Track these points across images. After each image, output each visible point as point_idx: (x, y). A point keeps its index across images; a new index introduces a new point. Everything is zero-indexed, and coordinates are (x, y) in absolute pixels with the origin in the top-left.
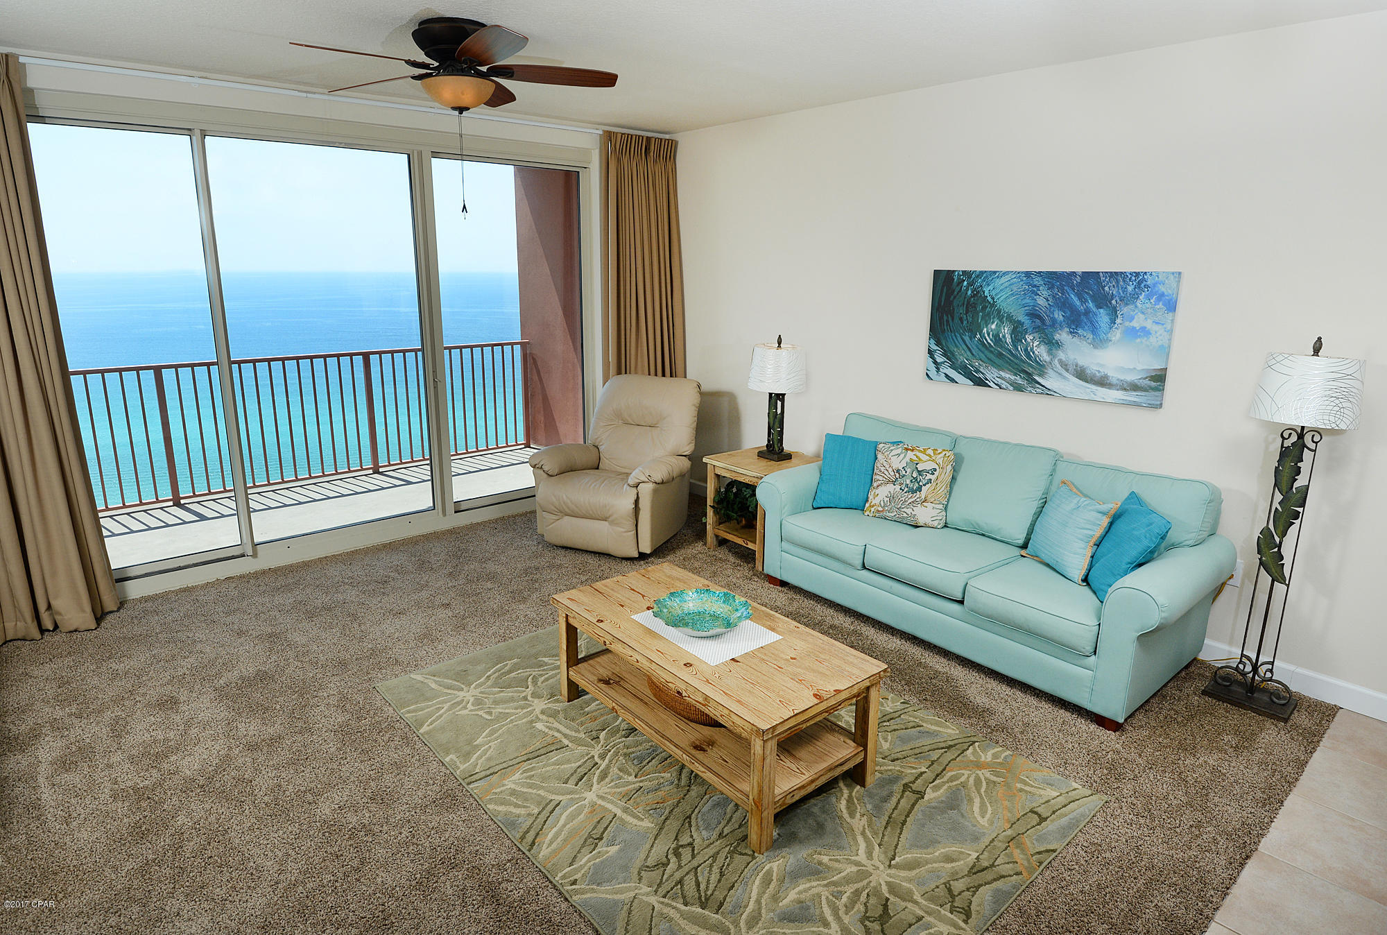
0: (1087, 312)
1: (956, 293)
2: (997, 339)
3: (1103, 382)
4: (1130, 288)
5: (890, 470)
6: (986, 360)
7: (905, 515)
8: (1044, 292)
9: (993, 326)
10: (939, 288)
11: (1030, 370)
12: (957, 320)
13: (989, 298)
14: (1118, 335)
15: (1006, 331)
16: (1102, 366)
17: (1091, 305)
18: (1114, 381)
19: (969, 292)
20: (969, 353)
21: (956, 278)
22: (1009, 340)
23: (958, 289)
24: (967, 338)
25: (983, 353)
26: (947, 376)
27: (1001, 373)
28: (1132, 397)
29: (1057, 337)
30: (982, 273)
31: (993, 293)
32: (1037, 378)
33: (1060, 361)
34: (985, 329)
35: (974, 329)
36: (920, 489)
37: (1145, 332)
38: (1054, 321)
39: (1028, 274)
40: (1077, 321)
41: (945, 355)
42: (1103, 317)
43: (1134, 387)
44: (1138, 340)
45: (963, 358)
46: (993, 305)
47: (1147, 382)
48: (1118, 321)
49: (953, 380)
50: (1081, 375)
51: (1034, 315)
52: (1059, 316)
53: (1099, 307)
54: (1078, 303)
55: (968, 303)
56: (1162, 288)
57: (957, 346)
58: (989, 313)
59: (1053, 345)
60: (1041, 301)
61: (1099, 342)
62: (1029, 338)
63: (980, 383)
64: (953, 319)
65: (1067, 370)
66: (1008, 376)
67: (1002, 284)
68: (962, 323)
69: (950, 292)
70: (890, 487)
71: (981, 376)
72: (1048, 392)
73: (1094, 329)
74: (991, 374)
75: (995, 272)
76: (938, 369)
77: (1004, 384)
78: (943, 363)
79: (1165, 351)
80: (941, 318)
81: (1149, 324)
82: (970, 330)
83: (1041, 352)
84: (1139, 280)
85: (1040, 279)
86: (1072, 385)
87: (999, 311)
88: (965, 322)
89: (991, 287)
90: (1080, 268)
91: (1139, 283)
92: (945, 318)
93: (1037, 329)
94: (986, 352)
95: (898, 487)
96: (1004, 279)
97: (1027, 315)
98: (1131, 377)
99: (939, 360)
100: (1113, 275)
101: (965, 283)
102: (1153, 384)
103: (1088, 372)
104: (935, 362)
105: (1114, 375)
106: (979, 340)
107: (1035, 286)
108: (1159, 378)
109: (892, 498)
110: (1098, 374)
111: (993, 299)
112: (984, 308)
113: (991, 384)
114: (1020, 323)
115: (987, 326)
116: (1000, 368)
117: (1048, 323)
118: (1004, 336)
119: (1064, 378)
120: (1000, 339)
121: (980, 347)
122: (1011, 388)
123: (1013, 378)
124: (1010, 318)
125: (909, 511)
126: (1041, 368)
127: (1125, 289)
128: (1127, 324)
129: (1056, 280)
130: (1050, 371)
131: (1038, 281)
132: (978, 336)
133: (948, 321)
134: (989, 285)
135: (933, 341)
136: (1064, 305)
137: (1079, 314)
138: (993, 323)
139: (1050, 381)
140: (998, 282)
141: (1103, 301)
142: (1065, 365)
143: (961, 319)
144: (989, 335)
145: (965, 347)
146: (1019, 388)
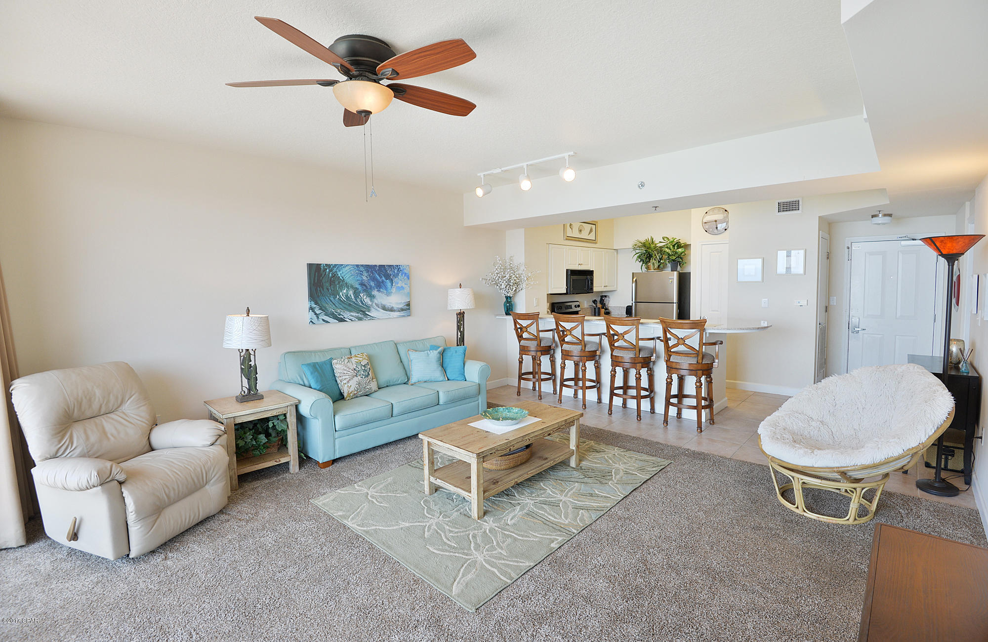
0: (383, 282)
1: (323, 275)
2: (347, 297)
3: (392, 310)
4: (396, 271)
5: (350, 370)
6: (342, 308)
7: (368, 390)
8: (365, 274)
9: (345, 291)
10: (313, 273)
11: (364, 310)
12: (325, 289)
13: (341, 277)
14: (394, 290)
15: (351, 293)
16: (391, 303)
17: (384, 278)
18: (395, 309)
19: (330, 275)
20: (334, 306)
21: (322, 268)
22: (353, 297)
23: (324, 273)
24: (332, 299)
25: (341, 305)
26: (323, 320)
27: (351, 313)
28: (402, 313)
29: (373, 293)
30: (336, 265)
31: (343, 275)
32: (367, 313)
33: (376, 304)
34: (341, 293)
35: (335, 294)
36: (369, 374)
37: (402, 288)
38: (371, 286)
39: (357, 266)
40: (380, 286)
41: (321, 309)
42: (388, 283)
43: (402, 310)
44: (401, 291)
45: (331, 309)
46: (343, 281)
47: (406, 307)
48: (394, 284)
49: (327, 322)
50: (384, 308)
51: (362, 284)
52: (372, 284)
53: (387, 279)
54: (379, 278)
55: (331, 280)
56: (405, 271)
57: (327, 304)
58: (342, 284)
59: (372, 297)
60: (364, 278)
61: (388, 294)
62: (362, 295)
63: (342, 320)
64: (323, 290)
65: (379, 307)
66: (354, 314)
67: (346, 271)
68: (329, 291)
69: (320, 275)
70: (356, 379)
71: (342, 317)
72: (372, 318)
73: (386, 289)
74: (346, 315)
75: (342, 265)
76: (318, 317)
77: (353, 319)
78: (320, 313)
79: (409, 294)
80: (316, 290)
81: (403, 285)
82: (333, 294)
83: (367, 300)
84: (398, 267)
85: (363, 268)
86: (380, 313)
87: (346, 284)
88: (330, 291)
89: (341, 272)
90: (378, 264)
91: (398, 269)
92: (319, 289)
93: (364, 291)
94: (343, 304)
95: (359, 377)
96: (347, 268)
97: (359, 284)
98: (401, 306)
99: (318, 312)
100: (390, 266)
101: (328, 270)
102: (408, 307)
103: (386, 306)
104: (316, 314)
105: (396, 306)
106: (338, 299)
107: (361, 271)
108: (408, 305)
109: (359, 384)
110: (390, 307)
111: (343, 278)
112: (339, 282)
113: (347, 320)
114: (357, 289)
115: (341, 292)
116: (350, 311)
117: (368, 287)
118: (350, 296)
119: (378, 311)
120: (349, 297)
121: (340, 302)
122: (357, 320)
123: (357, 315)
124: (352, 287)
125: (368, 387)
126: (368, 308)
127: (394, 272)
128: (397, 285)
129: (369, 268)
130: (372, 309)
131: (362, 269)
132: (338, 297)
133: (320, 291)
134: (340, 271)
135: (312, 302)
136: (374, 279)
137: (380, 282)
138: (344, 289)
139: (373, 313)
140: (344, 270)
141: (388, 277)
142: (377, 305)
143: (328, 289)
144: (343, 296)
145: (331, 303)
146: (360, 319)
